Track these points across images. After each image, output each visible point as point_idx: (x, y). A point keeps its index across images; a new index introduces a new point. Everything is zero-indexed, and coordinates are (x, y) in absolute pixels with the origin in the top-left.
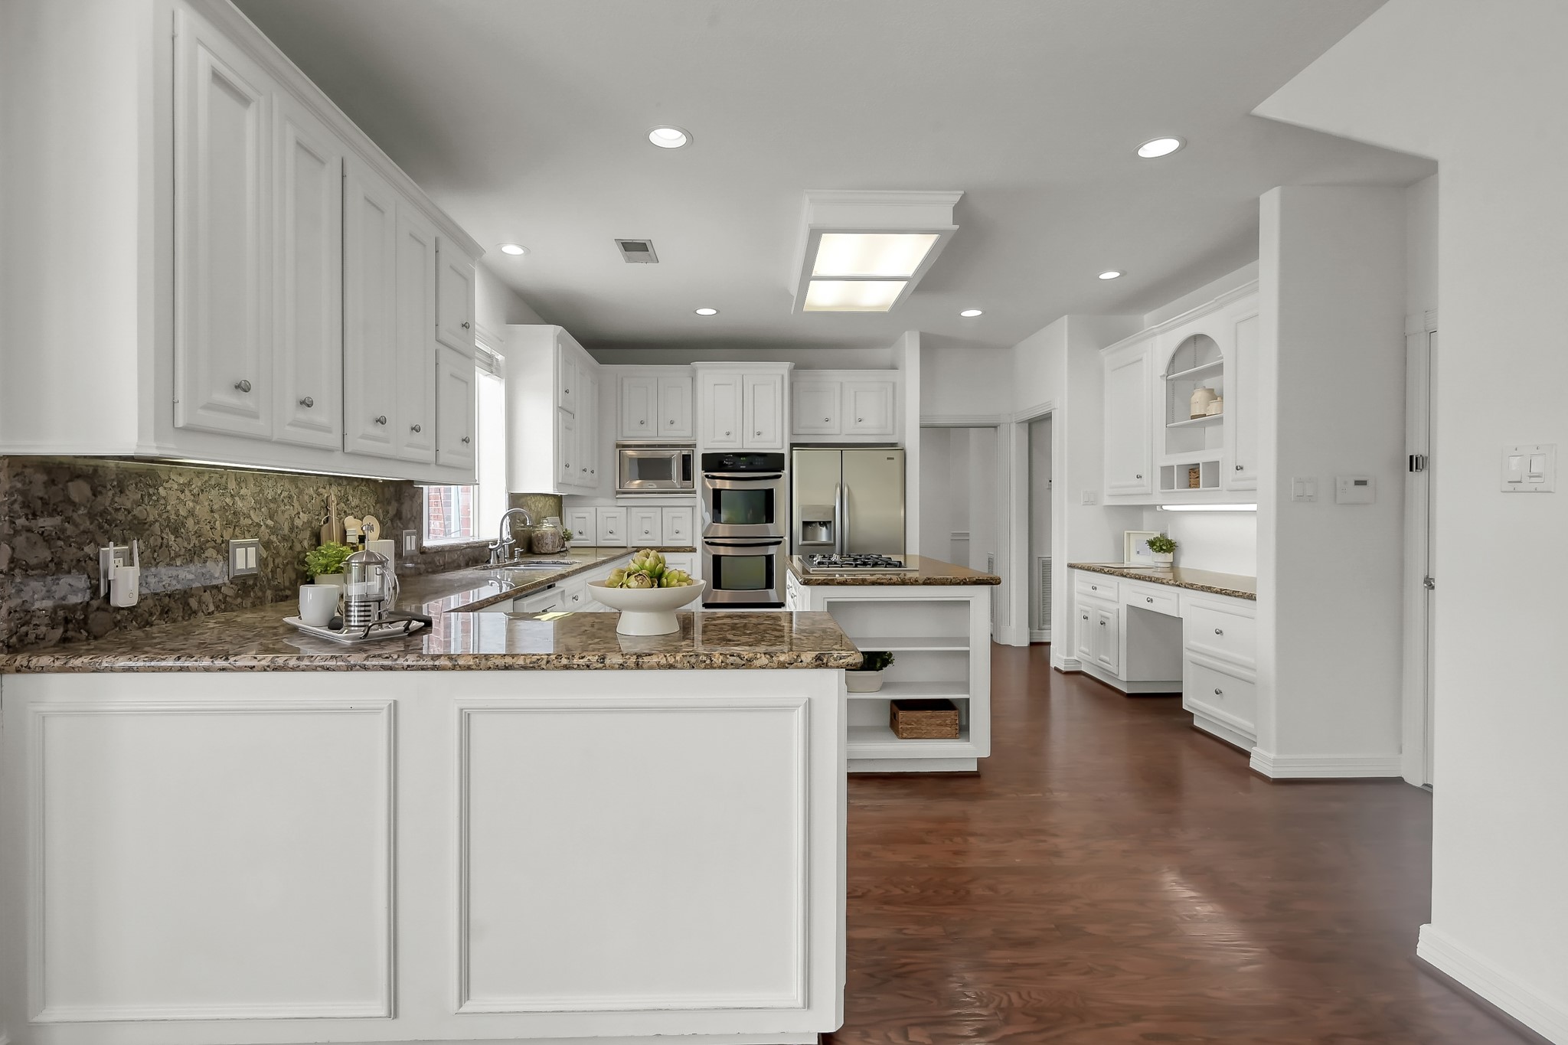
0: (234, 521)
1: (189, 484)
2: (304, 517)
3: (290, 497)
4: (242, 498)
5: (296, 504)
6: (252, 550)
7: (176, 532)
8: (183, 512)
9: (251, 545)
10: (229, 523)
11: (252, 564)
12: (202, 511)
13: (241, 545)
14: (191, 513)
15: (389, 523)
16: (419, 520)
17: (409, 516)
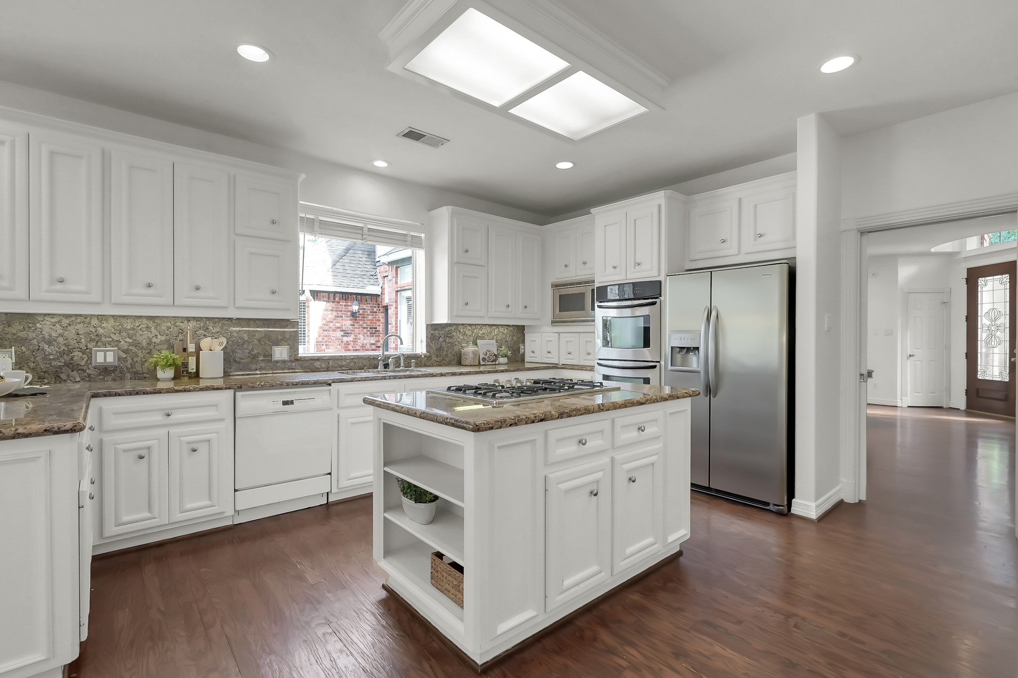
0: (98, 339)
1: (59, 322)
2: (162, 338)
4: (103, 328)
6: (113, 353)
7: (49, 343)
8: (56, 335)
10: (94, 340)
11: (111, 360)
12: (70, 334)
13: (101, 351)
14: (61, 335)
15: (256, 342)
16: (293, 341)
17: (280, 338)
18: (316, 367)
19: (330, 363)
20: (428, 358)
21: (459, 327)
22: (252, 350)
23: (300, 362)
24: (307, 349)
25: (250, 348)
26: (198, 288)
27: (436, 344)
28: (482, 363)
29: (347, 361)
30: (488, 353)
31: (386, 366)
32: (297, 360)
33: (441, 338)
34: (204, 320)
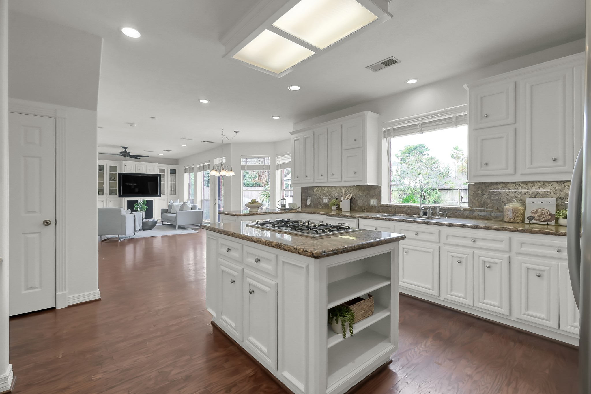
0: (324, 194)
1: (317, 189)
2: (337, 194)
3: (334, 190)
4: (325, 191)
5: (336, 192)
6: (326, 200)
7: (316, 196)
8: (317, 193)
9: (326, 198)
10: (323, 195)
11: (326, 202)
12: (319, 193)
13: (324, 198)
14: (318, 193)
15: (364, 196)
16: (379, 196)
17: (373, 195)
18: (389, 211)
19: (397, 209)
20: (471, 210)
21: (509, 185)
22: (363, 200)
23: (382, 207)
24: (385, 201)
25: (362, 199)
26: (333, 175)
27: (479, 200)
28: (527, 221)
29: (406, 209)
30: (540, 211)
31: (425, 214)
32: (381, 206)
33: (485, 196)
34: (348, 187)
